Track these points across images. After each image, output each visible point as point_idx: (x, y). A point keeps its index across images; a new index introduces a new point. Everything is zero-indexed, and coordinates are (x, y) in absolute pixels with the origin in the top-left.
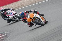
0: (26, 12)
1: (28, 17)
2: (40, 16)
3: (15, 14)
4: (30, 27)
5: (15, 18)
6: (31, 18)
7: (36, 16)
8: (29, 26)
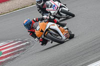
0: (35, 19)
1: (38, 28)
2: (59, 27)
3: (60, 8)
4: (42, 45)
5: (61, 13)
6: (42, 31)
7: (51, 27)
8: (41, 43)
